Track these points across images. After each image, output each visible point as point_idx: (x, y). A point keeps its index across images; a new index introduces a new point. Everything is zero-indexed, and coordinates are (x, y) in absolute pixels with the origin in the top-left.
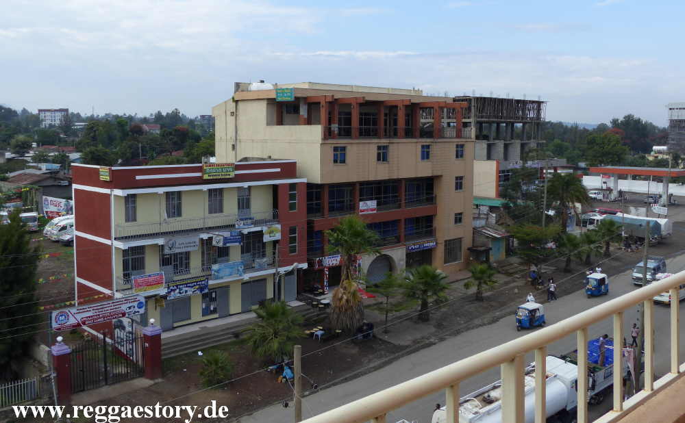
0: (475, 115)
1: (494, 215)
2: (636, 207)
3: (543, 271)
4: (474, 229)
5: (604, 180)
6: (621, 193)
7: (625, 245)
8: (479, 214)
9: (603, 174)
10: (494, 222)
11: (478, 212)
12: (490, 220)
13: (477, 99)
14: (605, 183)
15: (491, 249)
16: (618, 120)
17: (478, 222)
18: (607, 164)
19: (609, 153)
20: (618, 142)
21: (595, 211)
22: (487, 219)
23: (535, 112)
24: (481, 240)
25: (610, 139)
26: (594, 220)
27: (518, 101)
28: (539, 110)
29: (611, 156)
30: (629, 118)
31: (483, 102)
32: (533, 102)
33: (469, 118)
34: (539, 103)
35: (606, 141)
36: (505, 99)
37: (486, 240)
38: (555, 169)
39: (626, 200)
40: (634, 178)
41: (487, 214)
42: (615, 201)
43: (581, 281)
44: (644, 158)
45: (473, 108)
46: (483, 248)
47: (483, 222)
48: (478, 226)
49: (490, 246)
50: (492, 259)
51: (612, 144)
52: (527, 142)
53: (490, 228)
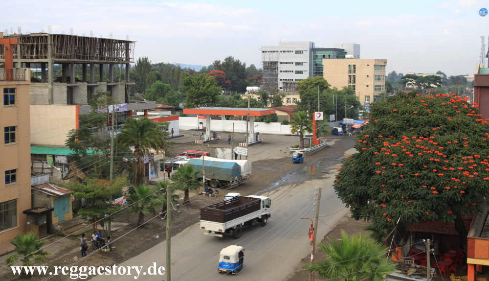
0: (53, 55)
1: (59, 169)
2: (222, 148)
3: (113, 229)
4: (32, 187)
5: (201, 121)
6: (214, 134)
7: (207, 190)
8: (43, 168)
9: (199, 115)
10: (59, 176)
11: (41, 166)
12: (55, 175)
13: (54, 36)
14: (201, 123)
15: (53, 209)
16: (219, 62)
17: (39, 178)
18: (203, 104)
19: (204, 94)
20: (212, 83)
21: (183, 155)
22: (52, 173)
23: (124, 52)
24: (40, 200)
25: (204, 80)
26: (178, 165)
27: (103, 41)
28: (127, 50)
29: (206, 97)
30: (230, 60)
31: (61, 40)
32: (120, 42)
33: (46, 57)
34: (127, 43)
35: (201, 82)
36: (87, 38)
37: (47, 199)
38: (145, 111)
39: (218, 140)
40: (228, 117)
41: (52, 169)
42: (207, 142)
43: (154, 236)
44: (238, 98)
45: (49, 46)
46: (43, 210)
47: (46, 178)
48: (39, 183)
49: (53, 206)
50: (55, 220)
51: (207, 84)
52: (114, 84)
53: (55, 184)
